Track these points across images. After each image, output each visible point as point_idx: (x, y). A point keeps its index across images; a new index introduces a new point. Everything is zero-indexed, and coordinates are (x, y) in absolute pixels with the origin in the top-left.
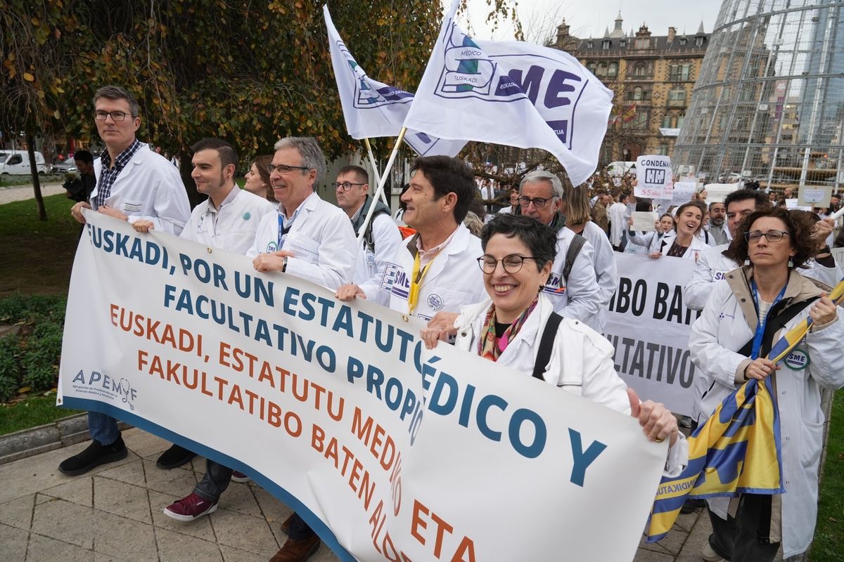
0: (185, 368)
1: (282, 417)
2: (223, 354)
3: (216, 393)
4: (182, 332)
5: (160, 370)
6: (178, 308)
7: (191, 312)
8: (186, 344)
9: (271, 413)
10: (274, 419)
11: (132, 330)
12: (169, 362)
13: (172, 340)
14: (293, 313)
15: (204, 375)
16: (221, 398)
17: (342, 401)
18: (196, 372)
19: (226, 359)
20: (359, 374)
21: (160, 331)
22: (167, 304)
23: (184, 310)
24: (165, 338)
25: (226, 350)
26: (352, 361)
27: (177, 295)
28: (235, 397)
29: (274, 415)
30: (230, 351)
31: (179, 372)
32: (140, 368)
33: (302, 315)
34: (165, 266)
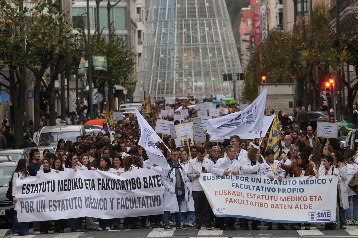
0: (239, 200)
1: (263, 205)
2: (247, 195)
3: (247, 203)
4: (237, 192)
5: (232, 201)
6: (236, 187)
7: (239, 188)
8: (239, 194)
9: (260, 205)
10: (261, 206)
11: (223, 194)
12: (234, 199)
13: (235, 194)
14: (266, 183)
15: (243, 200)
16: (248, 204)
17: (277, 197)
18: (241, 200)
19: (248, 196)
20: (281, 191)
21: (232, 193)
22: (233, 187)
23: (237, 188)
24: (233, 194)
25: (248, 194)
26: (279, 189)
27: (235, 185)
28: (251, 203)
29: (261, 205)
30: (249, 194)
31: (237, 201)
32: (226, 202)
33: (268, 183)
34: (231, 179)
